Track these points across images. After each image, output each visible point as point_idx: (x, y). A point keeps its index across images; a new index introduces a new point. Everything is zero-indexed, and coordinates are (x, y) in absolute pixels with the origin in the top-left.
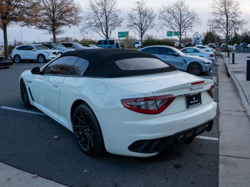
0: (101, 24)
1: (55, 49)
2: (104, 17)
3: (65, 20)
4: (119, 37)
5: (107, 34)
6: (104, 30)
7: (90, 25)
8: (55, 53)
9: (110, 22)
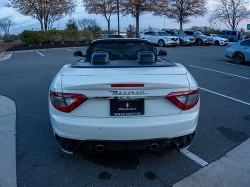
0: (228, 15)
1: (176, 35)
2: (232, 8)
3: (192, 11)
4: (248, 29)
5: (234, 25)
6: (231, 21)
7: (218, 16)
8: (173, 39)
9: (238, 14)
